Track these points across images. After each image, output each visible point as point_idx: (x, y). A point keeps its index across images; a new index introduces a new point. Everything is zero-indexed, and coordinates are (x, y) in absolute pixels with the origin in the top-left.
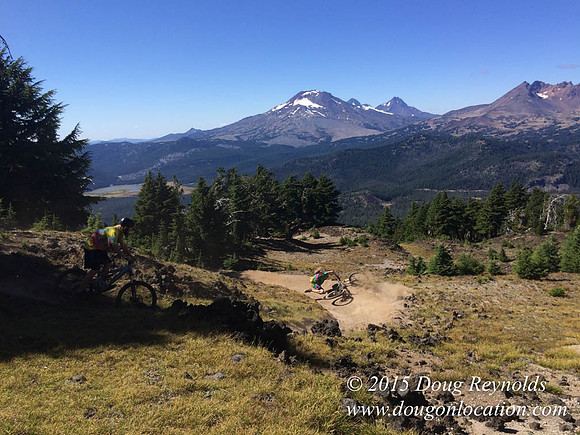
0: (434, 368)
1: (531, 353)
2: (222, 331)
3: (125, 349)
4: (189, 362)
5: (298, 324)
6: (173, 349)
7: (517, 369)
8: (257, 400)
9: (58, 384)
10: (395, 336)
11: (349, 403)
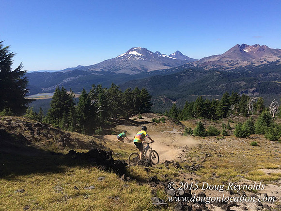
0: (197, 181)
1: (242, 173)
2: (94, 165)
3: (44, 175)
4: (77, 181)
5: (131, 161)
6: (69, 175)
7: (235, 181)
8: (111, 199)
9: (11, 193)
10: (178, 166)
11: (156, 199)
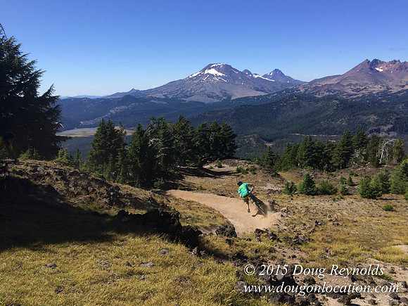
0: (302, 260)
1: (369, 250)
2: (153, 233)
3: (84, 244)
4: (130, 255)
5: (206, 228)
6: (118, 245)
7: (359, 261)
8: (177, 282)
9: (37, 269)
10: (274, 237)
11: (242, 284)
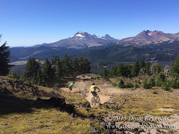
1: (147, 111)
2: (53, 107)
3: (21, 114)
4: (42, 118)
6: (37, 114)
7: (143, 116)
8: (64, 129)
10: (107, 107)
11: (93, 128)
